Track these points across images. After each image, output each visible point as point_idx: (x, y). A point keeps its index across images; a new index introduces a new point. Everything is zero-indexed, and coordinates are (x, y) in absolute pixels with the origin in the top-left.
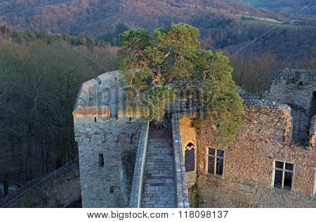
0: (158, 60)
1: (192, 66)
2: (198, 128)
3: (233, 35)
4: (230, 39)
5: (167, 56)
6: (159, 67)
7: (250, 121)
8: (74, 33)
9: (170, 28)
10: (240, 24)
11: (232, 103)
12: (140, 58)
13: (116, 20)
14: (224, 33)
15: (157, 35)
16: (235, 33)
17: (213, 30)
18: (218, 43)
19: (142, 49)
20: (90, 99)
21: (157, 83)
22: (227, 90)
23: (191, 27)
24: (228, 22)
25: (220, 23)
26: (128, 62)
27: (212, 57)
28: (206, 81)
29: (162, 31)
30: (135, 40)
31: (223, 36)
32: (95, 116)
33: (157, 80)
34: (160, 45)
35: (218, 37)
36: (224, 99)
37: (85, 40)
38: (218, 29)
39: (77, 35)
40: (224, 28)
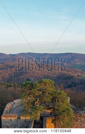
0: (37, 94)
1: (51, 97)
2: (55, 124)
3: (74, 82)
4: (73, 84)
5: (41, 93)
6: (38, 97)
7: (77, 120)
8: (9, 82)
9: (42, 81)
10: (77, 78)
11: (68, 112)
12: (30, 94)
13: (26, 77)
14: (70, 82)
15: (36, 84)
16: (75, 82)
17: (65, 81)
18: (68, 86)
19: (31, 90)
20: (10, 111)
21: (37, 104)
22: (66, 107)
23: (51, 80)
24: (72, 77)
25: (68, 78)
26: (25, 95)
27: (59, 93)
28: (57, 103)
29: (39, 82)
30: (28, 86)
31: (70, 83)
32: (11, 118)
33: (37, 103)
34: (38, 88)
35: (68, 83)
36: (65, 111)
37: (13, 85)
38: (68, 80)
39: (10, 83)
40: (70, 80)
